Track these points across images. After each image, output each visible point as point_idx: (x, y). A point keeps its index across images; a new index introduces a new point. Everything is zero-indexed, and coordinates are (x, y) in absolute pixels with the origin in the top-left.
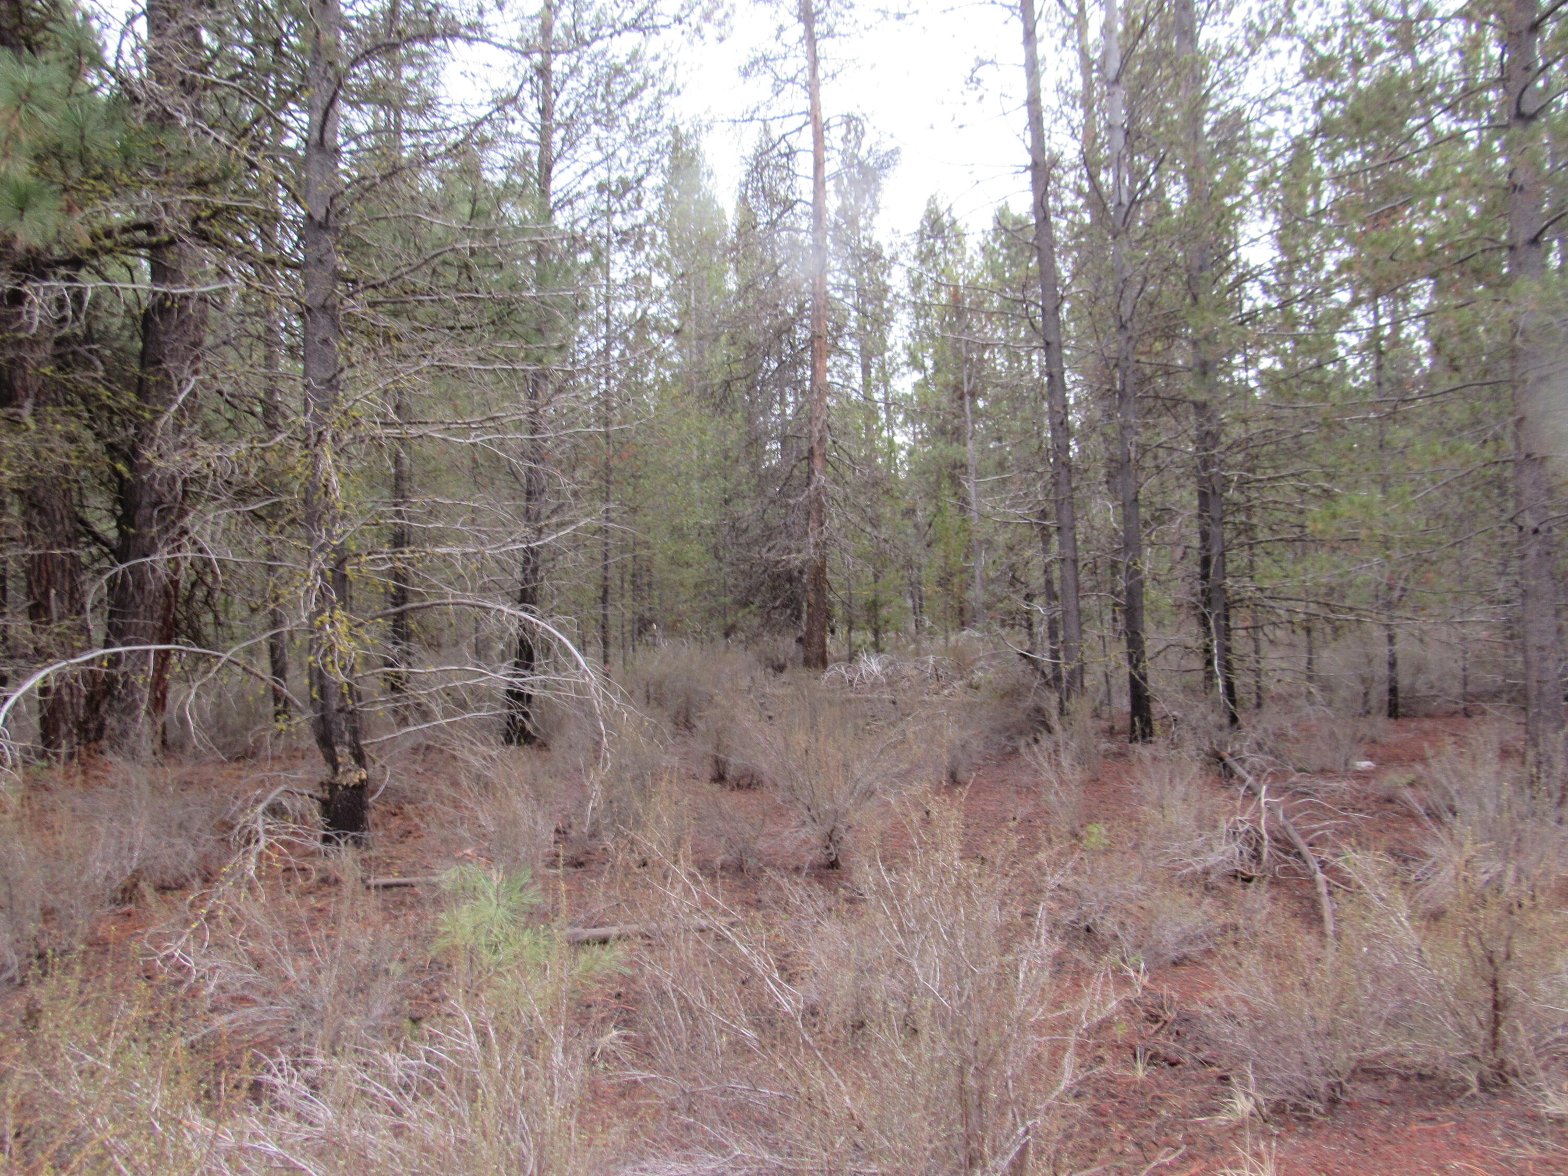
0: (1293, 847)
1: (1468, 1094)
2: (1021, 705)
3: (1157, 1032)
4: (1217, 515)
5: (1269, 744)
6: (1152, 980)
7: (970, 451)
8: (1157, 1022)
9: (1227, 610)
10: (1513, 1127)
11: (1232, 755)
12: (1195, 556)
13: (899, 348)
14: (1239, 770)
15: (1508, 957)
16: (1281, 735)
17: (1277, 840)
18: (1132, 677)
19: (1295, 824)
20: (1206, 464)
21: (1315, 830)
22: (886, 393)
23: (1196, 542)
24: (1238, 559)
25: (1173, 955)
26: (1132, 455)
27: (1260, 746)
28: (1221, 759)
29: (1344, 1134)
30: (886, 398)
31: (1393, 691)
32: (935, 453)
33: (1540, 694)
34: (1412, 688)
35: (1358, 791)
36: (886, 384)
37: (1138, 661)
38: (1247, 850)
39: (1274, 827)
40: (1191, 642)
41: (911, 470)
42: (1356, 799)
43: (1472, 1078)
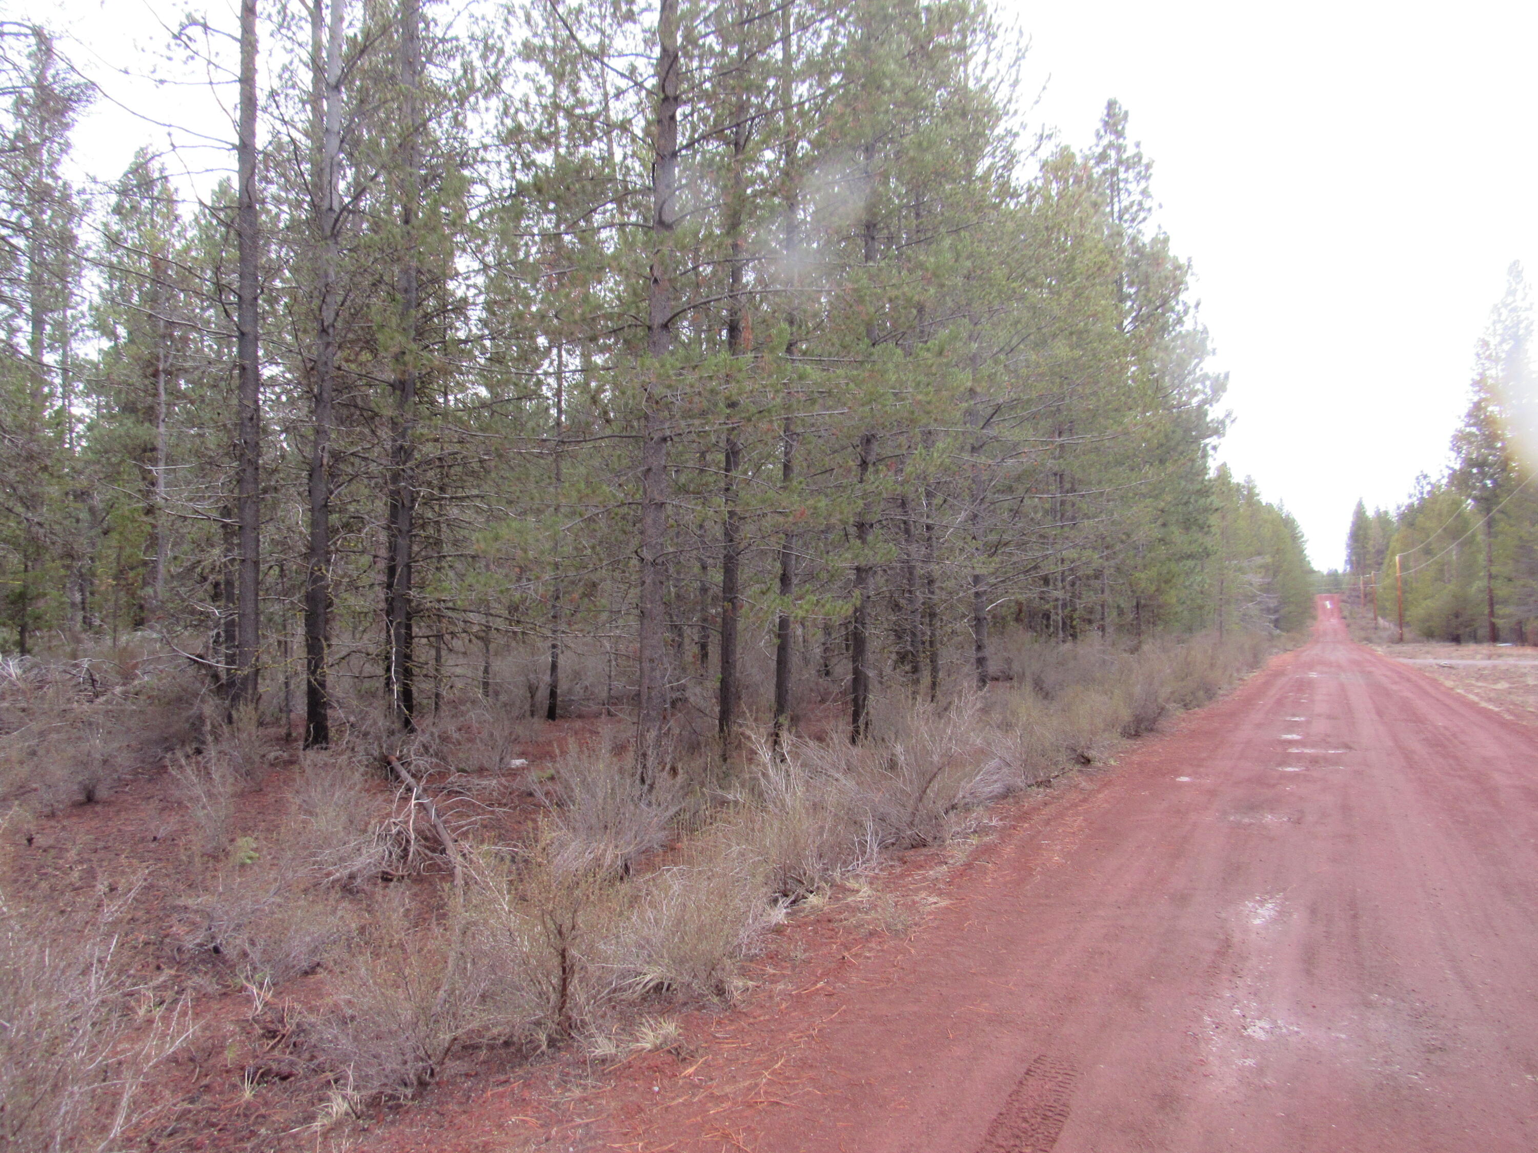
0: (441, 844)
1: (539, 1052)
2: (185, 714)
3: (273, 1048)
4: (405, 528)
5: (434, 747)
6: (277, 994)
7: (162, 434)
8: (274, 1037)
9: (409, 619)
10: (568, 1074)
11: (399, 759)
12: (382, 565)
13: (85, 308)
14: (404, 773)
15: (573, 928)
16: (445, 739)
17: (426, 839)
18: (309, 682)
19: (445, 822)
20: (396, 478)
21: (463, 826)
22: (65, 355)
23: (383, 552)
24: (424, 570)
25: (305, 965)
26: (325, 461)
27: (426, 748)
28: (389, 763)
29: (427, 1114)
30: (63, 362)
31: (553, 694)
32: (122, 431)
33: (649, 698)
34: (570, 691)
35: (506, 787)
36: (65, 343)
37: (317, 666)
38: (397, 851)
39: (425, 826)
40: (373, 649)
41: (89, 447)
42: (503, 795)
43: (543, 1037)
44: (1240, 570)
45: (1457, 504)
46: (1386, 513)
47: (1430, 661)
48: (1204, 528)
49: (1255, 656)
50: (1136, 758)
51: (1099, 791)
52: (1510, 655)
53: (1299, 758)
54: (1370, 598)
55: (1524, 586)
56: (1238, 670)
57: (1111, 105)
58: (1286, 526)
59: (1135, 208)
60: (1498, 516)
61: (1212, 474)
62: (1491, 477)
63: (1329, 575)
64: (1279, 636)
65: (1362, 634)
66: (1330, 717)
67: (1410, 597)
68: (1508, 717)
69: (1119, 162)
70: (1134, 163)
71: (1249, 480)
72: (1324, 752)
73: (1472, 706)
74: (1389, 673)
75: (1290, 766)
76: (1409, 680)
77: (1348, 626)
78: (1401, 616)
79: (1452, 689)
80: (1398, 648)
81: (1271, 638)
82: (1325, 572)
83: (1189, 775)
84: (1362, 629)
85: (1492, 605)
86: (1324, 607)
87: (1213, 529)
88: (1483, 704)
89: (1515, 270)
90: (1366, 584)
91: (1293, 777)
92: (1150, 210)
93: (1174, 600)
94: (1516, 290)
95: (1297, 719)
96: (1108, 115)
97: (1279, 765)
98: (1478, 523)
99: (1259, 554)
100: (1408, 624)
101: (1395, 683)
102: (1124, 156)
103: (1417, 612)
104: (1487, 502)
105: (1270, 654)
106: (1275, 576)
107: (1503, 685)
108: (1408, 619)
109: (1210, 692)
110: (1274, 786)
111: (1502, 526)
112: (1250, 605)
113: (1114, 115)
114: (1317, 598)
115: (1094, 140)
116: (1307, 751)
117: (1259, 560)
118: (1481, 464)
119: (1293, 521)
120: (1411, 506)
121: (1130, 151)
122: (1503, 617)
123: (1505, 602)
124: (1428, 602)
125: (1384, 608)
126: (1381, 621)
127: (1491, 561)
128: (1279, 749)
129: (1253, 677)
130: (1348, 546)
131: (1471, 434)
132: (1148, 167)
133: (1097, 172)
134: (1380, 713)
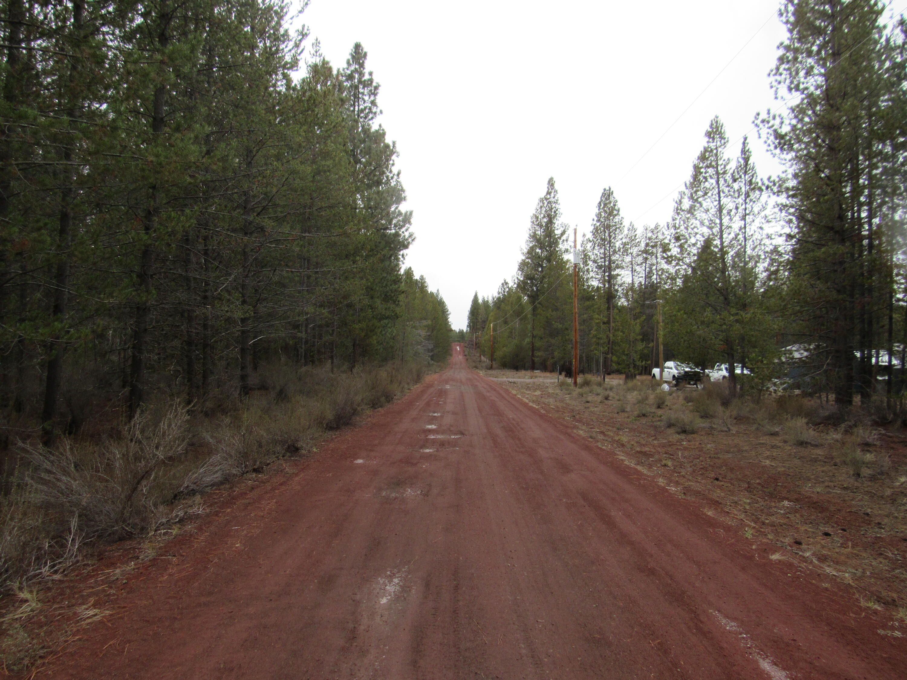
44: (414, 327)
45: (519, 298)
46: (488, 301)
47: (505, 379)
48: (396, 302)
49: (418, 376)
50: (332, 445)
51: (297, 475)
52: (540, 377)
53: (434, 441)
54: (477, 345)
55: (547, 342)
56: (408, 384)
57: (358, 46)
58: (439, 305)
59: (367, 111)
60: (538, 305)
61: (402, 271)
62: (536, 286)
63: (459, 332)
64: (433, 364)
65: (474, 364)
66: (454, 413)
67: (496, 345)
68: (543, 412)
69: (360, 82)
70: (368, 84)
71: (422, 278)
72: (448, 437)
73: (525, 405)
74: (485, 386)
75: (428, 448)
76: (495, 390)
77: (467, 360)
78: (492, 355)
79: (515, 395)
80: (490, 372)
81: (429, 365)
82: (458, 331)
83: (363, 458)
84: (474, 362)
85: (533, 351)
86: (456, 349)
87: (401, 303)
88: (531, 404)
89: (551, 183)
90: (476, 338)
91: (428, 457)
92: (375, 113)
93: (375, 342)
94: (551, 193)
95: (436, 415)
96: (355, 52)
97: (421, 448)
98: (530, 308)
99: (425, 319)
100: (495, 360)
101: (489, 392)
102: (363, 79)
103: (499, 354)
104: (533, 298)
105: (428, 374)
106: (432, 331)
107: (538, 393)
108: (495, 357)
109: (389, 398)
110: (416, 464)
111: (539, 311)
112: (419, 347)
113: (359, 53)
114: (453, 344)
115: (345, 66)
116: (439, 437)
117: (425, 323)
118: (532, 278)
119: (444, 303)
120: (499, 298)
121: (367, 77)
122: (537, 357)
123: (539, 349)
124: (505, 349)
125: (484, 351)
126: (483, 358)
127: (533, 328)
128: (423, 437)
129: (417, 388)
130: (469, 318)
131: (528, 263)
132: (376, 88)
133: (347, 84)
134: (480, 411)
